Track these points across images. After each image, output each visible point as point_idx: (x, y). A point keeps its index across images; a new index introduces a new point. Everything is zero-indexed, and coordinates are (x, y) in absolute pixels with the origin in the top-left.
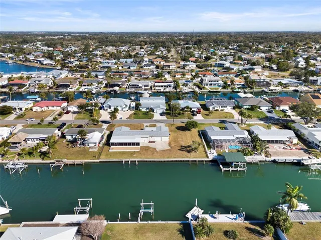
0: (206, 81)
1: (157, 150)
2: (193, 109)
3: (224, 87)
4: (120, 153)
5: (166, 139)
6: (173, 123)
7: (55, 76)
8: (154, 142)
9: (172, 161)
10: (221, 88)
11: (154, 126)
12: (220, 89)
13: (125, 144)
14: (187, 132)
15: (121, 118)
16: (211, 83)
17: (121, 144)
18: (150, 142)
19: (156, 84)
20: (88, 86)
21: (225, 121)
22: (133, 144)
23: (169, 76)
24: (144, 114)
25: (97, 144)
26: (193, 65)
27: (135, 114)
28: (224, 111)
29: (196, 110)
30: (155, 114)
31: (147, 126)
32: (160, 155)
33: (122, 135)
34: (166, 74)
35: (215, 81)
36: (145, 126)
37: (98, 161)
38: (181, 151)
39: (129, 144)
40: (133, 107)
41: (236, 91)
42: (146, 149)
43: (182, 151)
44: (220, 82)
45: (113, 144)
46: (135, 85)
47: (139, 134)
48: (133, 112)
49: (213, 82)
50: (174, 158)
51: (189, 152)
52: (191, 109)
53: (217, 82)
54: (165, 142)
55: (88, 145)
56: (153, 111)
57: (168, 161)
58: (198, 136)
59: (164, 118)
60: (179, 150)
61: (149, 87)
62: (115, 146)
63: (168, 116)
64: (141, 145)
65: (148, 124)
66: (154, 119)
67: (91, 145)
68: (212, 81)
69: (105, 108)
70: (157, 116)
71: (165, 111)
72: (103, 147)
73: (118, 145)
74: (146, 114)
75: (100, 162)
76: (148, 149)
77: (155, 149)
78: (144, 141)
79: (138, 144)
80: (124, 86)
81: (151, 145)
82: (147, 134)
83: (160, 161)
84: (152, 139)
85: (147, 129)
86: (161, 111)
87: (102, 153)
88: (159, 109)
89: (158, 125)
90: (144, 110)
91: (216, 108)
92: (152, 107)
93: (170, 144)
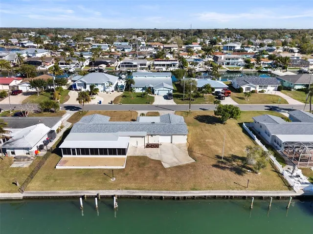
0: (223, 58)
1: (166, 166)
2: (216, 90)
3: (247, 67)
4: (78, 172)
5: (182, 140)
6: (188, 111)
7: (30, 55)
8: (156, 146)
9: (205, 198)
10: (242, 67)
11: (157, 114)
12: (241, 69)
13: (94, 151)
14: (219, 126)
15: (100, 102)
16: (228, 61)
17: (85, 151)
18: (149, 146)
19: (156, 63)
20: (66, 64)
21: (277, 107)
22: (113, 151)
23: (172, 56)
24: (138, 96)
25: (35, 149)
26: (198, 48)
27: (123, 96)
28: (265, 93)
29: (220, 90)
30: (156, 97)
31: (143, 115)
32: (172, 182)
33: (90, 131)
34: (167, 54)
35: (233, 59)
36: (139, 115)
37: (20, 195)
38: (219, 170)
39: (103, 151)
40: (122, 86)
41: (264, 71)
42: (140, 162)
43: (223, 168)
44: (240, 60)
45: (67, 151)
46: (129, 63)
47: (127, 130)
48: (121, 93)
49: (231, 61)
50: (209, 188)
51: (239, 171)
52: (213, 89)
53: (236, 61)
54: (179, 146)
55: (13, 153)
56: (153, 93)
57: (193, 198)
58: (243, 134)
59: (171, 102)
60: (215, 166)
61: (147, 66)
62: (72, 156)
63: (178, 100)
64: (129, 153)
65: (145, 112)
66: (154, 103)
67: (18, 153)
68: (229, 59)
69: (78, 88)
70: (159, 100)
71: (171, 92)
72: (45, 157)
73: (79, 154)
74: (142, 96)
75: (25, 198)
76: (144, 164)
77: (159, 162)
78: (135, 145)
79: (122, 151)
80: (113, 65)
81: (152, 154)
82: (142, 130)
83: (173, 198)
84: (152, 140)
85: (143, 120)
86: (166, 93)
87: (38, 174)
88: (162, 89)
89: (162, 113)
90: (138, 91)
91: (252, 89)
92: (151, 86)
93: (190, 152)
